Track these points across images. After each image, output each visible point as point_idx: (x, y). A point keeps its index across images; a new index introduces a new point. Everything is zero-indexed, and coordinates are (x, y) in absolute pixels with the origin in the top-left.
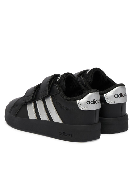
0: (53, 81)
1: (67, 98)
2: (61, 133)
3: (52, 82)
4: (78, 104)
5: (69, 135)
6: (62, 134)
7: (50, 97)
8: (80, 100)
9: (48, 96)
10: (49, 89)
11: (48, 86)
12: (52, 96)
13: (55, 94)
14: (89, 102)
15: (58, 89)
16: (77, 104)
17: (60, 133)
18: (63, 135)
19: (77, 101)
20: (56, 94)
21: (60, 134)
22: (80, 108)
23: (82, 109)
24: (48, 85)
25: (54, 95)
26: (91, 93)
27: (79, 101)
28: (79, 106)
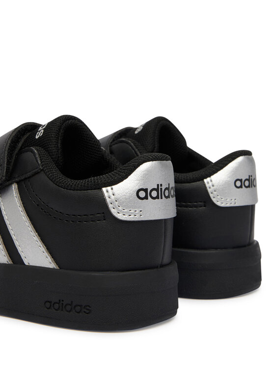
0: (23, 140)
1: (69, 181)
2: (50, 302)
3: (20, 145)
4: (108, 200)
5: (78, 308)
6: (56, 306)
7: (14, 187)
8: (113, 187)
9: (8, 183)
10: (8, 161)
11: (6, 152)
12: (18, 183)
13: (29, 174)
14: (146, 190)
15: (39, 159)
16: (104, 200)
17: (46, 302)
18: (56, 310)
19: (104, 189)
20: (33, 175)
21: (48, 305)
22: (114, 212)
23: (120, 217)
24: (7, 149)
25: (25, 179)
26: (151, 162)
27: (109, 188)
28: (110, 206)
